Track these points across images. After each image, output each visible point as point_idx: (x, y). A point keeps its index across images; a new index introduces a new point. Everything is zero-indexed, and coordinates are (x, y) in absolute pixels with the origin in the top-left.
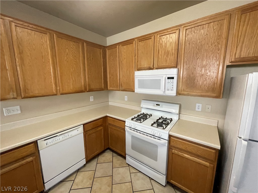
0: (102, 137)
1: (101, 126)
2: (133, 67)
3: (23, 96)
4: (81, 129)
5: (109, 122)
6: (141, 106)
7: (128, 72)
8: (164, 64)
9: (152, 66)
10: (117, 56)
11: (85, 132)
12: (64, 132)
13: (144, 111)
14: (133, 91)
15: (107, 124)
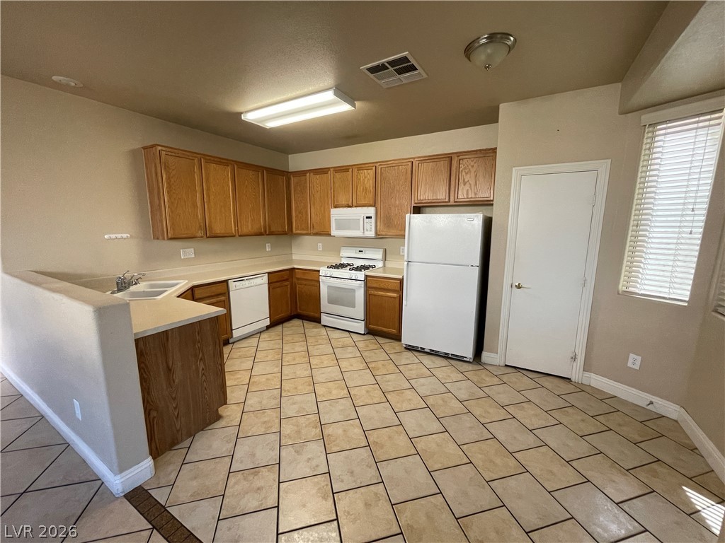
0: (289, 295)
1: (287, 280)
2: (328, 203)
3: (208, 235)
4: (265, 279)
5: (298, 276)
6: (341, 255)
7: (322, 208)
8: (363, 202)
9: (350, 204)
10: (306, 188)
11: (269, 283)
12: (249, 277)
13: (345, 261)
14: (329, 235)
15: (295, 280)
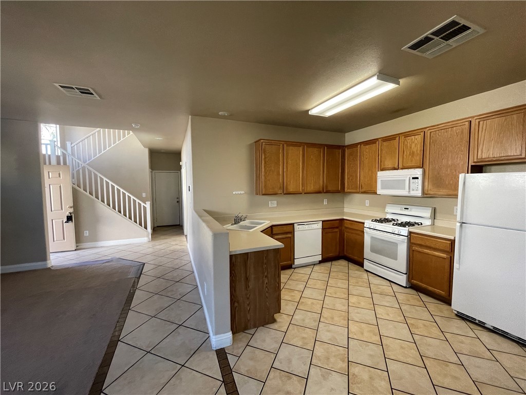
0: (338, 239)
1: (337, 228)
2: (375, 167)
3: (285, 193)
4: (320, 225)
5: (347, 226)
6: (386, 211)
7: (370, 172)
8: (410, 164)
9: (396, 167)
10: (357, 156)
11: (322, 229)
12: (308, 223)
13: (389, 217)
14: (376, 193)
15: (343, 228)
